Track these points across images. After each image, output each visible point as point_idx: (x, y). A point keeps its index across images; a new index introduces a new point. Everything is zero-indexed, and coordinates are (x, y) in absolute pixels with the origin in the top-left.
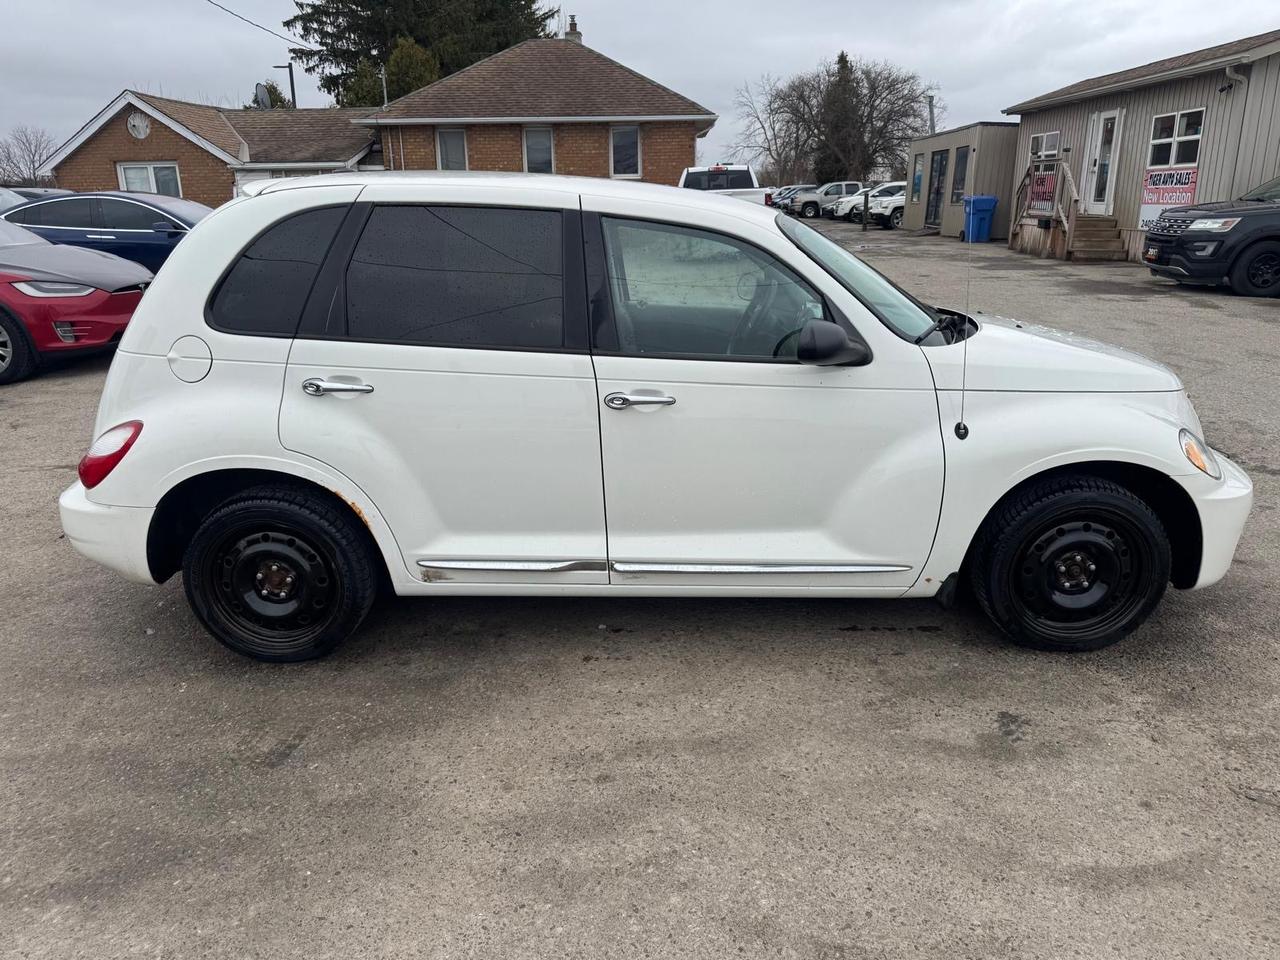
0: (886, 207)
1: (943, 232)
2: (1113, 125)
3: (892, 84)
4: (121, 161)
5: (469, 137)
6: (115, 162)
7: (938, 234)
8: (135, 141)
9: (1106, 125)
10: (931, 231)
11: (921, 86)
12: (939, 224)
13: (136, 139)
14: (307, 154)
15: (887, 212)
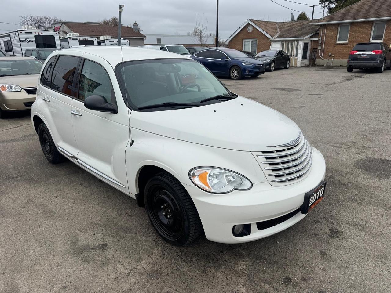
4: (244, 39)
5: (351, 27)
6: (243, 40)
8: (249, 33)
13: (249, 32)
14: (294, 35)
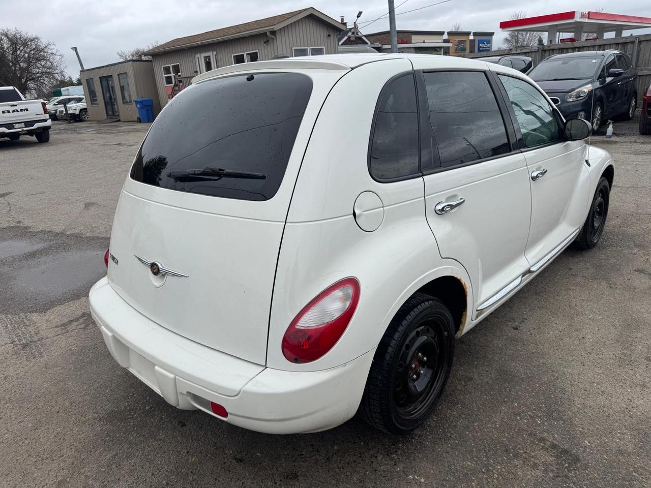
0: (75, 110)
1: (121, 120)
2: (209, 59)
3: (25, 43)
7: (119, 121)
9: (205, 60)
10: (116, 120)
11: (43, 43)
12: (118, 115)
15: (77, 112)
